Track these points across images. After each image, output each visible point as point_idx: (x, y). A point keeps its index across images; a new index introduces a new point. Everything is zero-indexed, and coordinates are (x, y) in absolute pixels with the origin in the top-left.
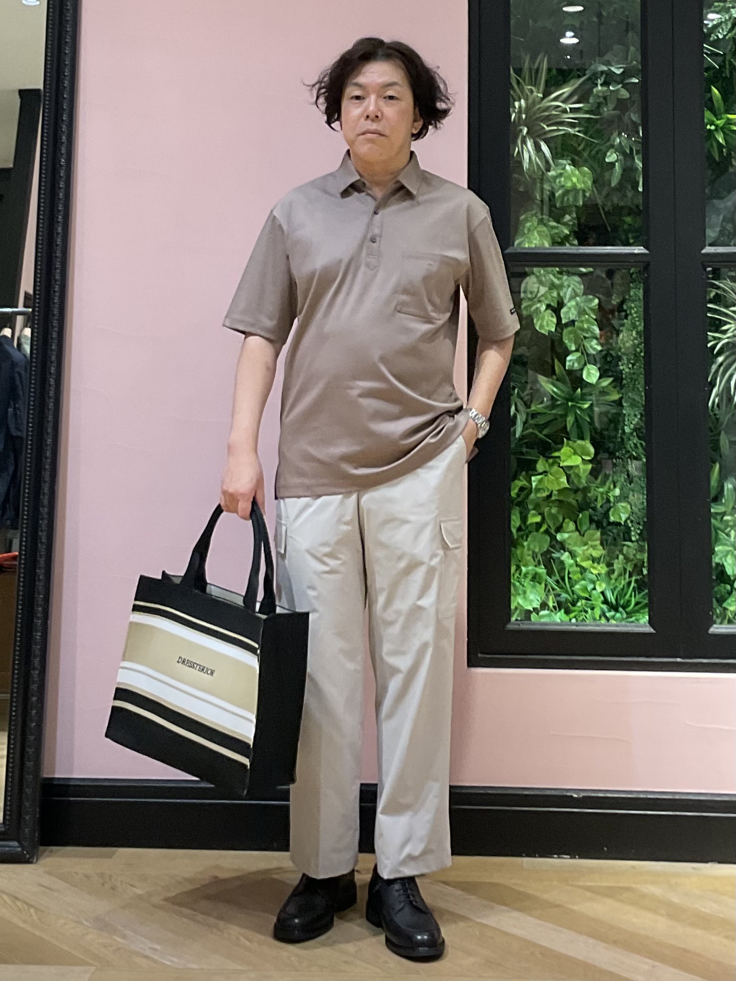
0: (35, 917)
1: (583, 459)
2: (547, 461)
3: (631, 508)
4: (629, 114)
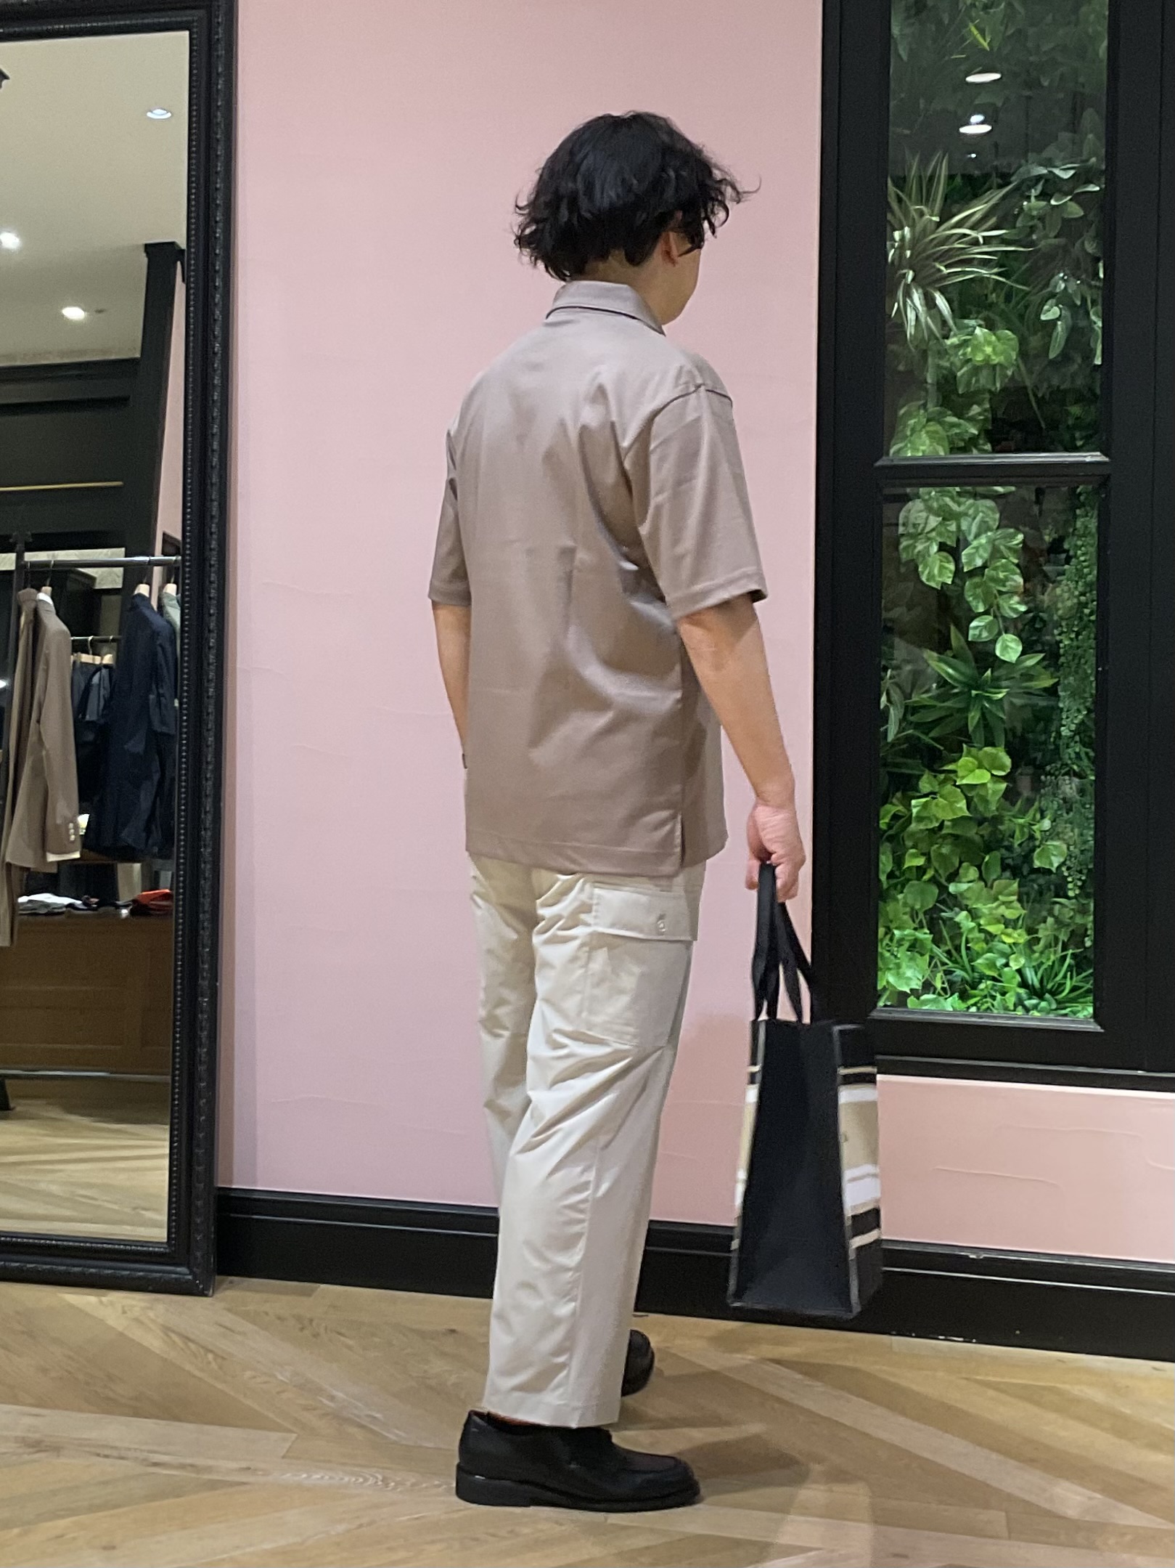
0: (214, 1366)
1: (992, 775)
2: (935, 777)
3: (1068, 849)
4: (1083, 243)
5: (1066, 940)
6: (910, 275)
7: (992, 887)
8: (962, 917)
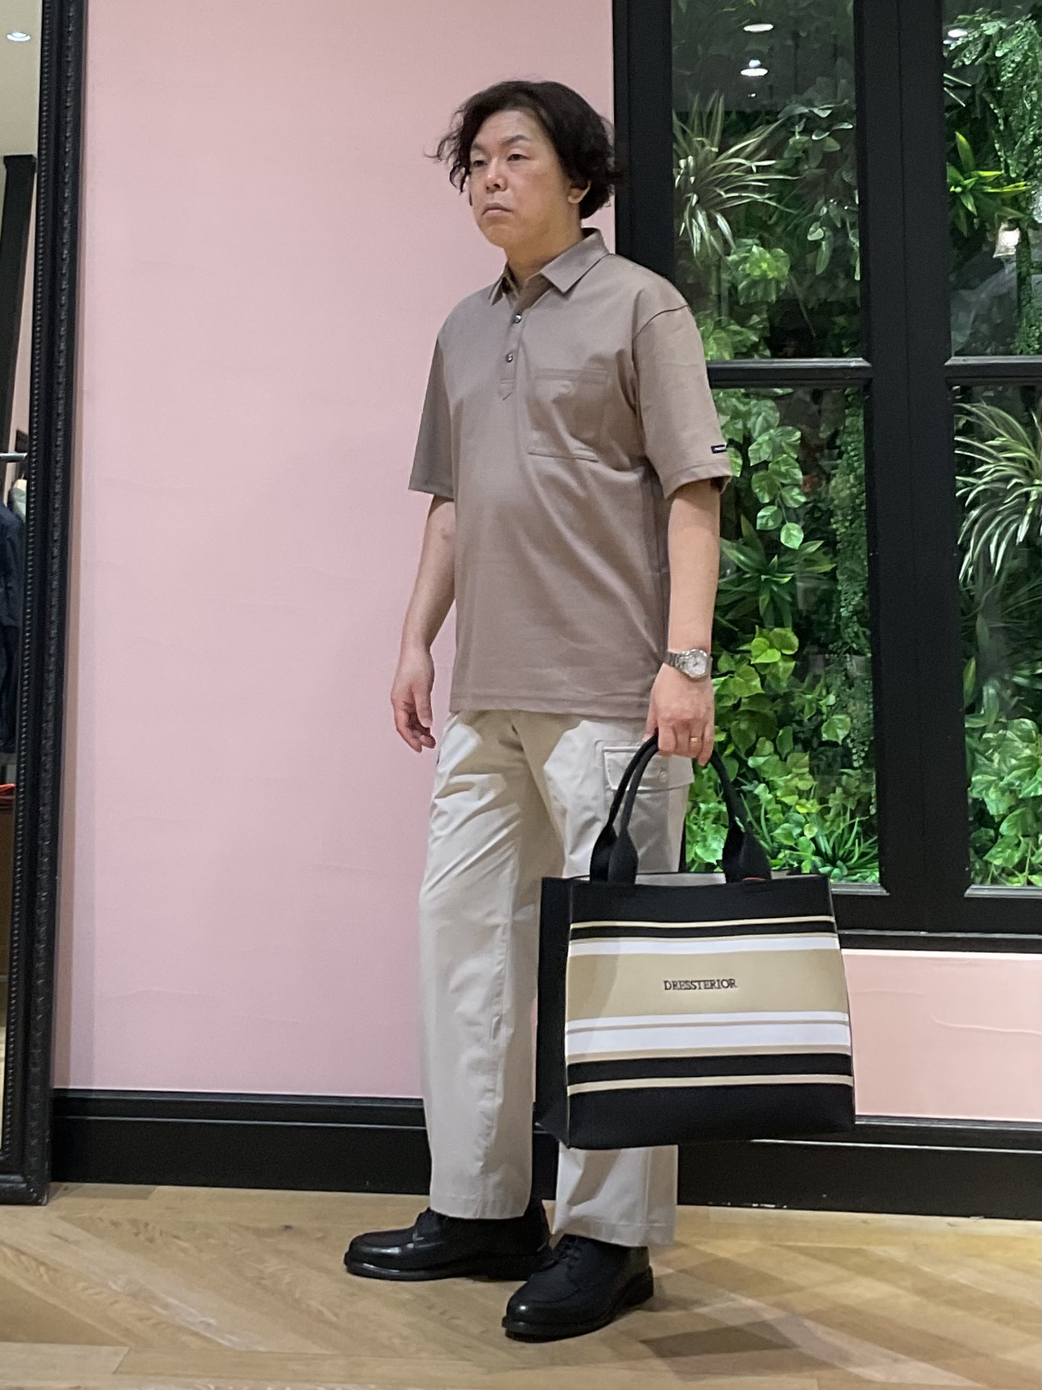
0: (46, 1278)
1: (782, 654)
2: (732, 657)
3: (852, 721)
4: (840, 173)
5: (853, 808)
6: (695, 198)
7: (785, 760)
8: (760, 789)
